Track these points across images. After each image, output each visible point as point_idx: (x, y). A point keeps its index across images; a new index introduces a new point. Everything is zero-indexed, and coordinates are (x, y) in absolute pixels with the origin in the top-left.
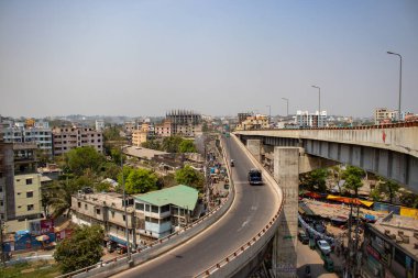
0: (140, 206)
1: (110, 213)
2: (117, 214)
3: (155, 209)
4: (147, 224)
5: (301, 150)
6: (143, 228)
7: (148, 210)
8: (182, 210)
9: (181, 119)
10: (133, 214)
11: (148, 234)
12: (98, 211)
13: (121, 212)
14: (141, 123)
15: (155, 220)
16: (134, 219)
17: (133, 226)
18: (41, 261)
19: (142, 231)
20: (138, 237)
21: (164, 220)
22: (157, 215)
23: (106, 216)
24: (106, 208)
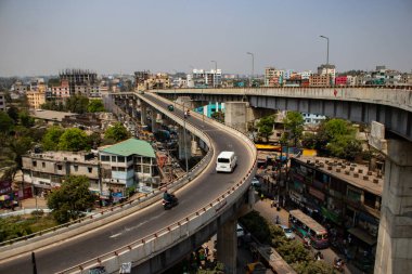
0: (106, 158)
1: (72, 168)
2: (80, 168)
3: (121, 159)
4: (113, 173)
5: (247, 104)
6: (110, 177)
7: (114, 160)
8: (144, 158)
9: (77, 79)
10: (99, 166)
11: (115, 181)
12: (60, 168)
13: (85, 165)
14: (34, 84)
15: (121, 169)
16: (100, 170)
17: (100, 176)
18: (12, 217)
19: (108, 180)
20: (105, 185)
21: (129, 168)
22: (124, 164)
23: (68, 170)
24: (69, 164)
